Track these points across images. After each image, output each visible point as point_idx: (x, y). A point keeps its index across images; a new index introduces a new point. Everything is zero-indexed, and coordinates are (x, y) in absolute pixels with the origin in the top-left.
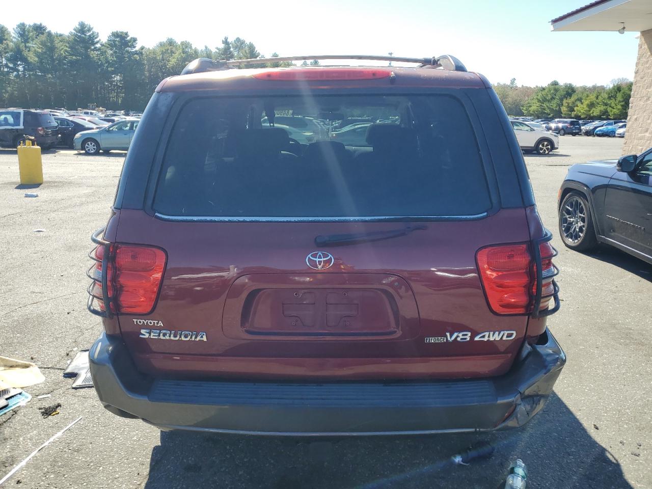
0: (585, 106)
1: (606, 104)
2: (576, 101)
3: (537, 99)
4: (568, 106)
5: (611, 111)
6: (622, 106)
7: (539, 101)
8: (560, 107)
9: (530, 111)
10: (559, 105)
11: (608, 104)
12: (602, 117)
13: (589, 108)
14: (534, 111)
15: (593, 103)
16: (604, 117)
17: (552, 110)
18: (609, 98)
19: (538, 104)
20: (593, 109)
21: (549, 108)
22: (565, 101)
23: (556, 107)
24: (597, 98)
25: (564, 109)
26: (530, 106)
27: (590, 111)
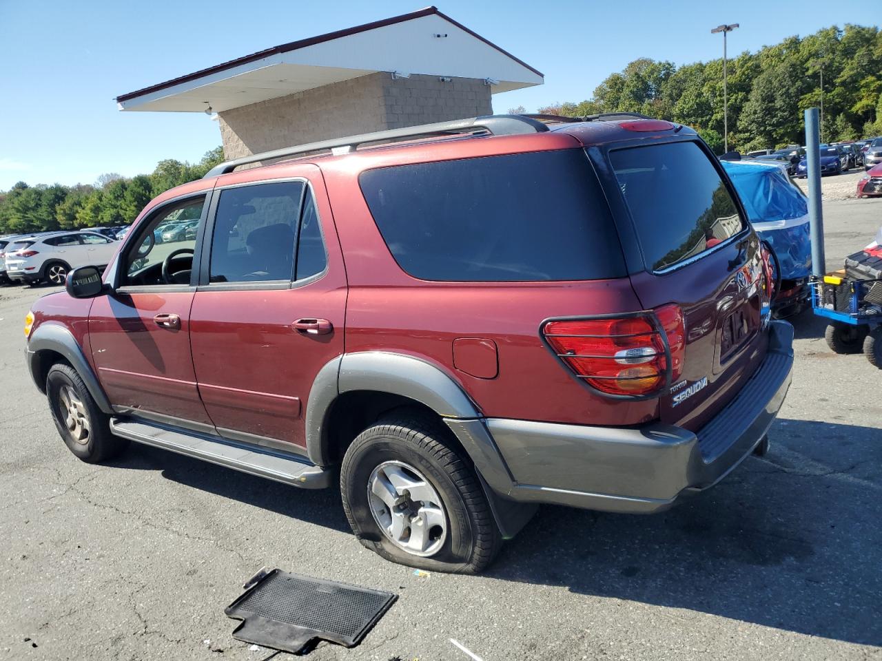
0: (89, 212)
1: (115, 207)
2: (73, 206)
3: (15, 208)
4: (65, 214)
5: (125, 214)
6: (136, 206)
7: (18, 211)
8: (53, 216)
9: (9, 226)
10: (51, 213)
11: (118, 206)
12: (116, 222)
13: (94, 213)
14: (15, 226)
15: (98, 207)
16: (119, 222)
17: (43, 221)
18: (116, 198)
19: (19, 215)
20: (101, 214)
21: (38, 219)
22: (58, 208)
23: (48, 216)
24: (100, 199)
25: (60, 218)
26: (8, 219)
27: (97, 217)
